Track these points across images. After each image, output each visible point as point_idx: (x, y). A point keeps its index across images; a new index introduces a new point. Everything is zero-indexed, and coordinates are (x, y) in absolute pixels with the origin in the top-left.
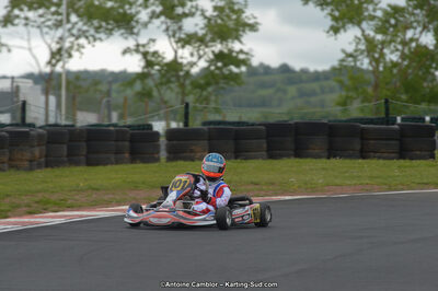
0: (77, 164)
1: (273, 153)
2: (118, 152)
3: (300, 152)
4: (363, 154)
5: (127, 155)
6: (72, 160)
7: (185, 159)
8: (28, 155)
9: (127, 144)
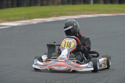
2: (80, 1)
6: (68, 3)
8: (57, 1)
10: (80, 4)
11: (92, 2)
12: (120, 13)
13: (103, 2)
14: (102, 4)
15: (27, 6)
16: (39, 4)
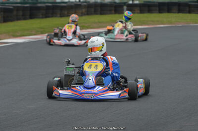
0: (97, 14)
1: (160, 11)
2: (110, 10)
3: (169, 11)
4: (190, 12)
5: (113, 12)
6: (95, 13)
8: (80, 11)
9: (113, 8)
10: (110, 14)
13: (139, 12)
14: (138, 13)
15: (42, 18)
16: (59, 15)
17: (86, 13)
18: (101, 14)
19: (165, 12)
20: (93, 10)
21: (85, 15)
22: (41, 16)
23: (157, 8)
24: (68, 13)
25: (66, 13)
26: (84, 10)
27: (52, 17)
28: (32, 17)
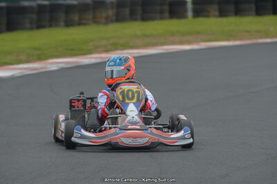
2: (161, 12)
3: (275, 11)
5: (167, 15)
6: (133, 17)
7: (204, 16)
8: (104, 15)
9: (166, 8)
10: (162, 18)
11: (190, 14)
12: (261, 38)
13: (217, 13)
14: (215, 16)
15: (31, 29)
16: (62, 24)
17: (114, 18)
18: (144, 19)
19: (269, 14)
20: (127, 11)
21: (112, 22)
22: (28, 25)
23: (253, 6)
24: (80, 19)
25: (76, 17)
26: (110, 12)
27: (50, 26)
28: (11, 27)
